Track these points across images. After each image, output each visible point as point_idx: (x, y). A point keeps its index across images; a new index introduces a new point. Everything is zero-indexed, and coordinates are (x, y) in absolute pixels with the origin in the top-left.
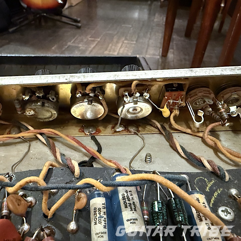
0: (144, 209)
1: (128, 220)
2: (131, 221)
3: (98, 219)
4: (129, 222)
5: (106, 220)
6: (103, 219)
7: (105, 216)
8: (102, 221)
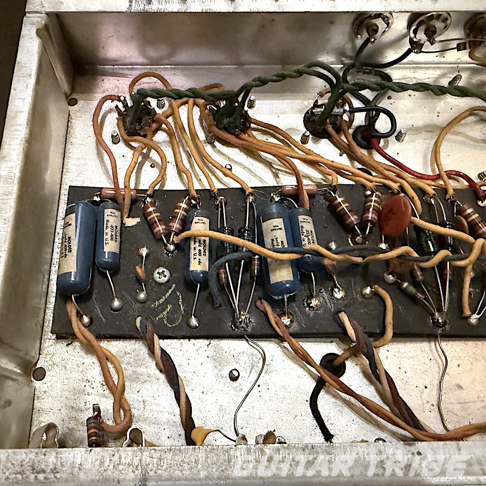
0: (257, 261)
1: (281, 229)
2: (277, 228)
3: (310, 234)
4: (279, 227)
5: (301, 234)
6: (304, 234)
7: (302, 237)
8: (306, 232)
